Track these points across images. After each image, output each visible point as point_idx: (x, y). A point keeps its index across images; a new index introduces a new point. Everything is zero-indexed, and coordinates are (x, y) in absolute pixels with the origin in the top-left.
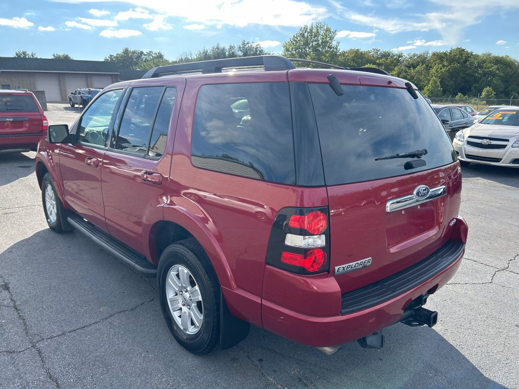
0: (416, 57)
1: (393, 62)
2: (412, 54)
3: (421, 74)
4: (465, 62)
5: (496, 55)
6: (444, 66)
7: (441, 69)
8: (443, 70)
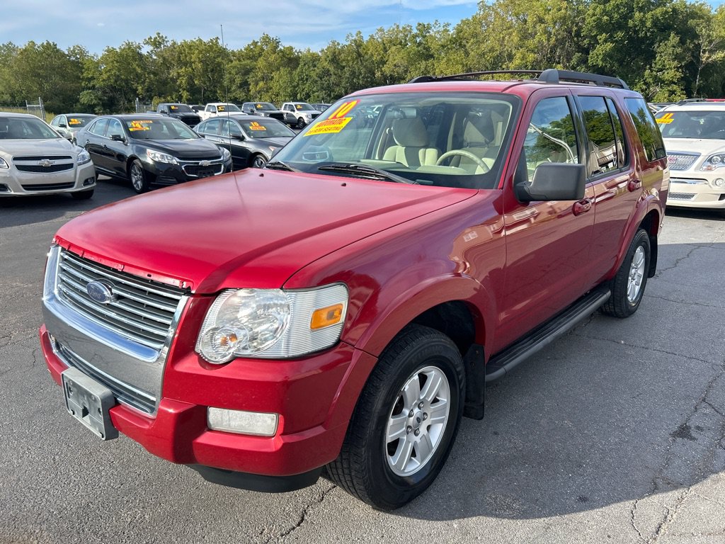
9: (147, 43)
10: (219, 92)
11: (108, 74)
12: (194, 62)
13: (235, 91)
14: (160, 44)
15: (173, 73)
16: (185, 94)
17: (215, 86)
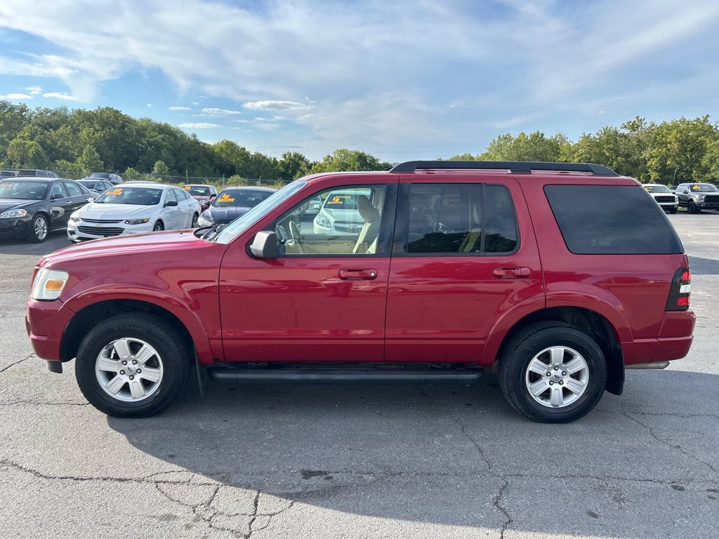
0: (49, 114)
1: (16, 119)
2: (43, 108)
3: (68, 139)
4: (123, 127)
5: (158, 122)
6: (96, 130)
7: (94, 134)
8: (97, 135)
9: (625, 127)
10: (694, 172)
11: (579, 158)
12: (670, 143)
13: (714, 171)
14: (637, 127)
15: (646, 154)
16: (654, 175)
17: (692, 166)
